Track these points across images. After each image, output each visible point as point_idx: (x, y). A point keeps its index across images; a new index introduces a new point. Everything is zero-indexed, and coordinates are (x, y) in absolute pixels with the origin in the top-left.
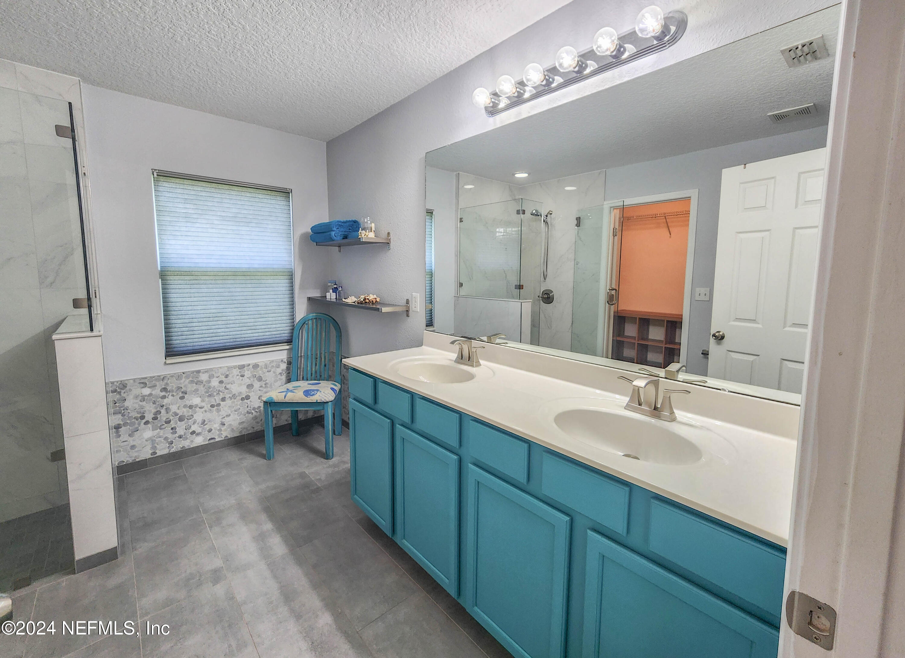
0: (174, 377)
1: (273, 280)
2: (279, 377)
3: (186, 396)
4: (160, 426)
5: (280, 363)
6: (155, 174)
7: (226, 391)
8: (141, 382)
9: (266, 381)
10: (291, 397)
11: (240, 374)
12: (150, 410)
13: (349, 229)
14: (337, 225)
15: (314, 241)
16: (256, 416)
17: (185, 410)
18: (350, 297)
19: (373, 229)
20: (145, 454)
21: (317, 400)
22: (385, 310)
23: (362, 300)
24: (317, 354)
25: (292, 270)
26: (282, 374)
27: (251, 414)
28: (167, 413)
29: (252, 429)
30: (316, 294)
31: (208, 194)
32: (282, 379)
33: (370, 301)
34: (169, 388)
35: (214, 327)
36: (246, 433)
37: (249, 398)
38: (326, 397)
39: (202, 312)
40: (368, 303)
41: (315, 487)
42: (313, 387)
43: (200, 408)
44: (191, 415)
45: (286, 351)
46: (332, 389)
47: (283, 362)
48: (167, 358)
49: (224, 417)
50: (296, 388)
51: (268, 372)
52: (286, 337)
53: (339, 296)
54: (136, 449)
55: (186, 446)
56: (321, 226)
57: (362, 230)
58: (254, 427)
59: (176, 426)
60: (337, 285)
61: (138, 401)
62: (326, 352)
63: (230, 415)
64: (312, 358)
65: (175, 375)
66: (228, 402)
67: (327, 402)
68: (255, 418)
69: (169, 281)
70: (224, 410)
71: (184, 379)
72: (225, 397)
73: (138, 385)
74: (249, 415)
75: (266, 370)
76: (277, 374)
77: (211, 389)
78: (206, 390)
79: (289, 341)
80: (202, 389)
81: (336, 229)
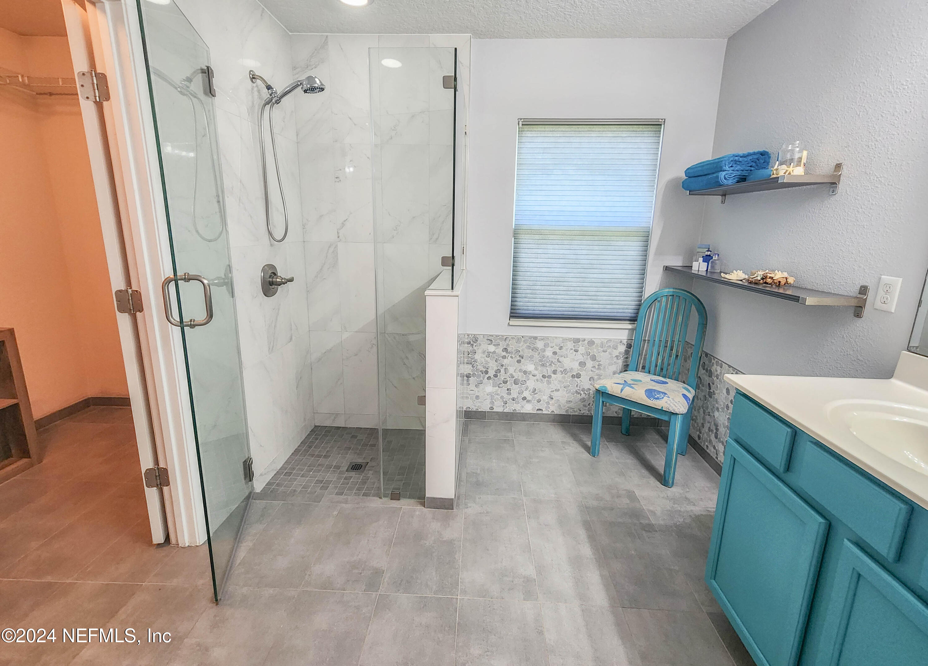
0: (514, 339)
1: (624, 242)
2: (615, 361)
3: (522, 360)
4: (499, 384)
5: (619, 345)
6: (521, 123)
7: (559, 363)
8: (488, 338)
9: (599, 362)
10: (628, 393)
11: (574, 349)
12: (493, 367)
13: (751, 166)
14: (732, 161)
15: (686, 189)
16: (584, 398)
17: (520, 374)
18: (735, 271)
19: (804, 160)
20: (485, 407)
21: (662, 407)
22: (810, 301)
23: (759, 278)
24: (667, 342)
25: (650, 229)
26: (619, 358)
27: (579, 395)
28: (506, 373)
29: (579, 412)
30: (677, 262)
31: (567, 140)
32: (618, 364)
33: (775, 281)
34: (509, 349)
35: (554, 292)
36: (572, 414)
37: (580, 376)
38: (676, 406)
39: (546, 274)
40: (770, 284)
41: (647, 522)
42: (658, 387)
43: (532, 375)
44: (525, 381)
45: (627, 331)
46: (684, 396)
47: (622, 344)
48: (511, 319)
49: (553, 391)
50: (636, 383)
51: (603, 351)
52: (629, 314)
53: (713, 267)
54: (479, 400)
55: (517, 410)
56: (703, 166)
57: (781, 164)
58: (581, 409)
59: (511, 387)
60: (710, 251)
61: (485, 356)
62: (680, 340)
63: (558, 390)
64: (659, 346)
65: (515, 338)
66: (559, 376)
67: (677, 414)
68: (583, 400)
69: (520, 240)
70: (554, 383)
71: (522, 343)
72: (556, 370)
73: (486, 341)
74: (578, 395)
75: (602, 349)
76: (612, 356)
77: (545, 359)
78: (540, 358)
79: (633, 320)
80: (536, 356)
81: (729, 167)
